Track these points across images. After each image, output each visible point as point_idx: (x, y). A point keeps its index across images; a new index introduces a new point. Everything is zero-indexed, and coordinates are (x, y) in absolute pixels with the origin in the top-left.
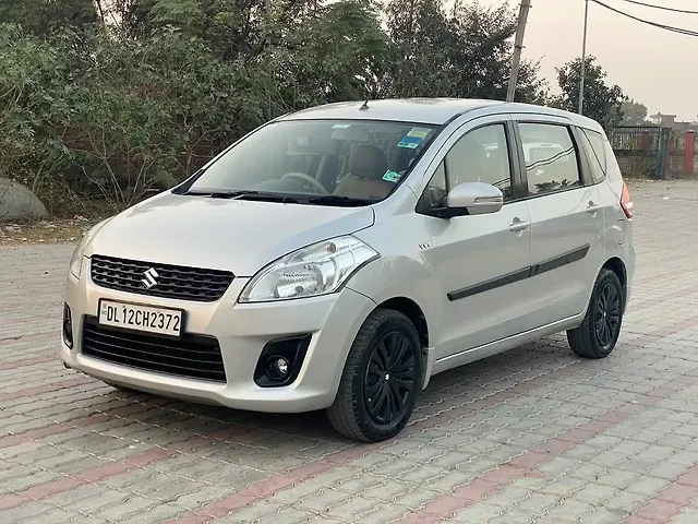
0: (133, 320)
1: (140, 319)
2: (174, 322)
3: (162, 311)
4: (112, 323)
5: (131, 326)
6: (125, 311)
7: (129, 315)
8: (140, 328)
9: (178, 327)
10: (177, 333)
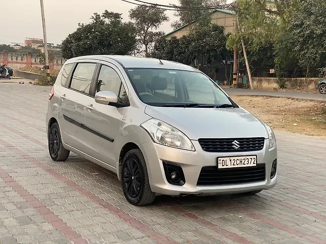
0: (235, 163)
1: (238, 162)
2: (253, 160)
3: (247, 157)
4: (225, 167)
5: (234, 166)
6: (231, 160)
7: (233, 162)
8: (239, 166)
9: (255, 162)
10: (255, 165)
